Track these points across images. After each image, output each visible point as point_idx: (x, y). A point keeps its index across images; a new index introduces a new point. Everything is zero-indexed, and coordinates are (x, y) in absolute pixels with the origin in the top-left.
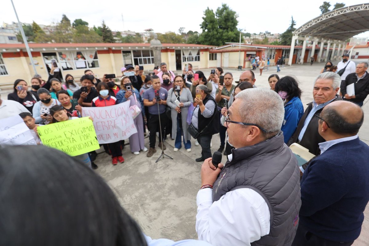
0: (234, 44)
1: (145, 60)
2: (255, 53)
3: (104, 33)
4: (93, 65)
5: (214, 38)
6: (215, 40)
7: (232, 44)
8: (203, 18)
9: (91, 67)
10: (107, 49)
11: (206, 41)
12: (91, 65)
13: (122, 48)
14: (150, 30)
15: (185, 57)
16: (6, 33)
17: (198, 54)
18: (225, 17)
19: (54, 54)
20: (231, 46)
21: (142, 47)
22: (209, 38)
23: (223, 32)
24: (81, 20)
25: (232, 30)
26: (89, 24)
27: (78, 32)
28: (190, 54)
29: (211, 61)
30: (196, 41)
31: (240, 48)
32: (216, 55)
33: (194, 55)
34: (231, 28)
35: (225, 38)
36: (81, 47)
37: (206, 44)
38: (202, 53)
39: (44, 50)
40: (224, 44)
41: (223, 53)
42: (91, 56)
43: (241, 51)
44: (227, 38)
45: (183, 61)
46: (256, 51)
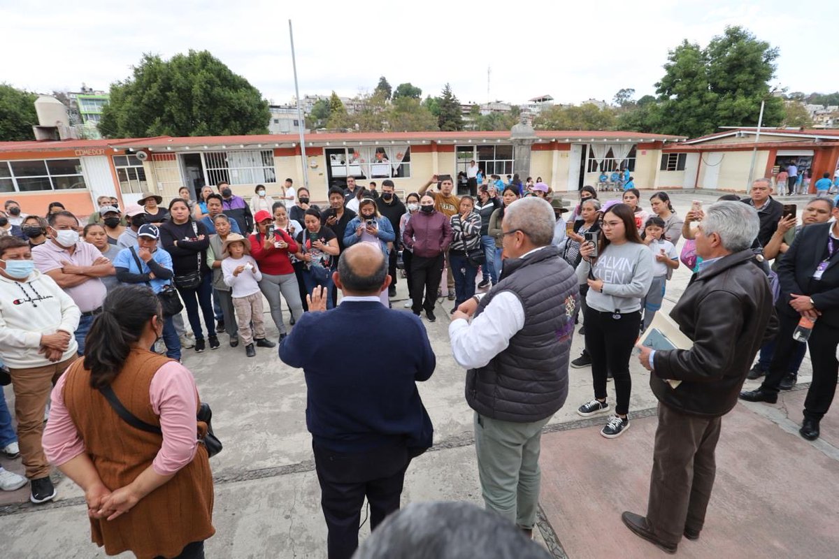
0: (744, 130)
1: (500, 165)
2: (810, 153)
3: (444, 109)
4: (401, 173)
5: (689, 115)
6: (691, 121)
7: (740, 130)
8: (668, 68)
9: (396, 176)
10: (429, 143)
11: (667, 123)
12: (396, 173)
13: (455, 141)
14: (544, 100)
15: (594, 161)
16: (292, 114)
17: (632, 154)
18: (730, 60)
19: (342, 151)
20: (735, 135)
21: (496, 140)
22: (676, 115)
23: (717, 101)
24: (409, 85)
25: (747, 94)
26: (423, 93)
27: (398, 110)
28: (610, 154)
29: (667, 173)
30: (639, 123)
31: (757, 140)
32: (683, 158)
33: (621, 156)
34: (745, 89)
35: (723, 113)
36: (384, 140)
37: (665, 129)
38: (644, 153)
39: (328, 144)
40: (718, 131)
41: (704, 154)
42: (398, 156)
43: (760, 149)
44: (731, 114)
45: (589, 171)
46: (815, 149)
